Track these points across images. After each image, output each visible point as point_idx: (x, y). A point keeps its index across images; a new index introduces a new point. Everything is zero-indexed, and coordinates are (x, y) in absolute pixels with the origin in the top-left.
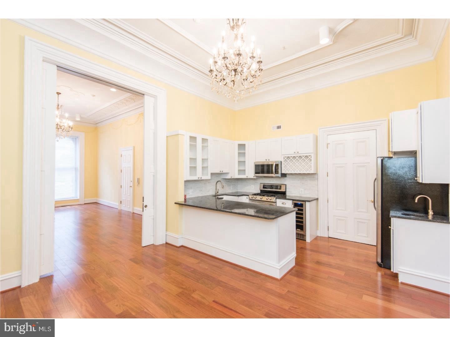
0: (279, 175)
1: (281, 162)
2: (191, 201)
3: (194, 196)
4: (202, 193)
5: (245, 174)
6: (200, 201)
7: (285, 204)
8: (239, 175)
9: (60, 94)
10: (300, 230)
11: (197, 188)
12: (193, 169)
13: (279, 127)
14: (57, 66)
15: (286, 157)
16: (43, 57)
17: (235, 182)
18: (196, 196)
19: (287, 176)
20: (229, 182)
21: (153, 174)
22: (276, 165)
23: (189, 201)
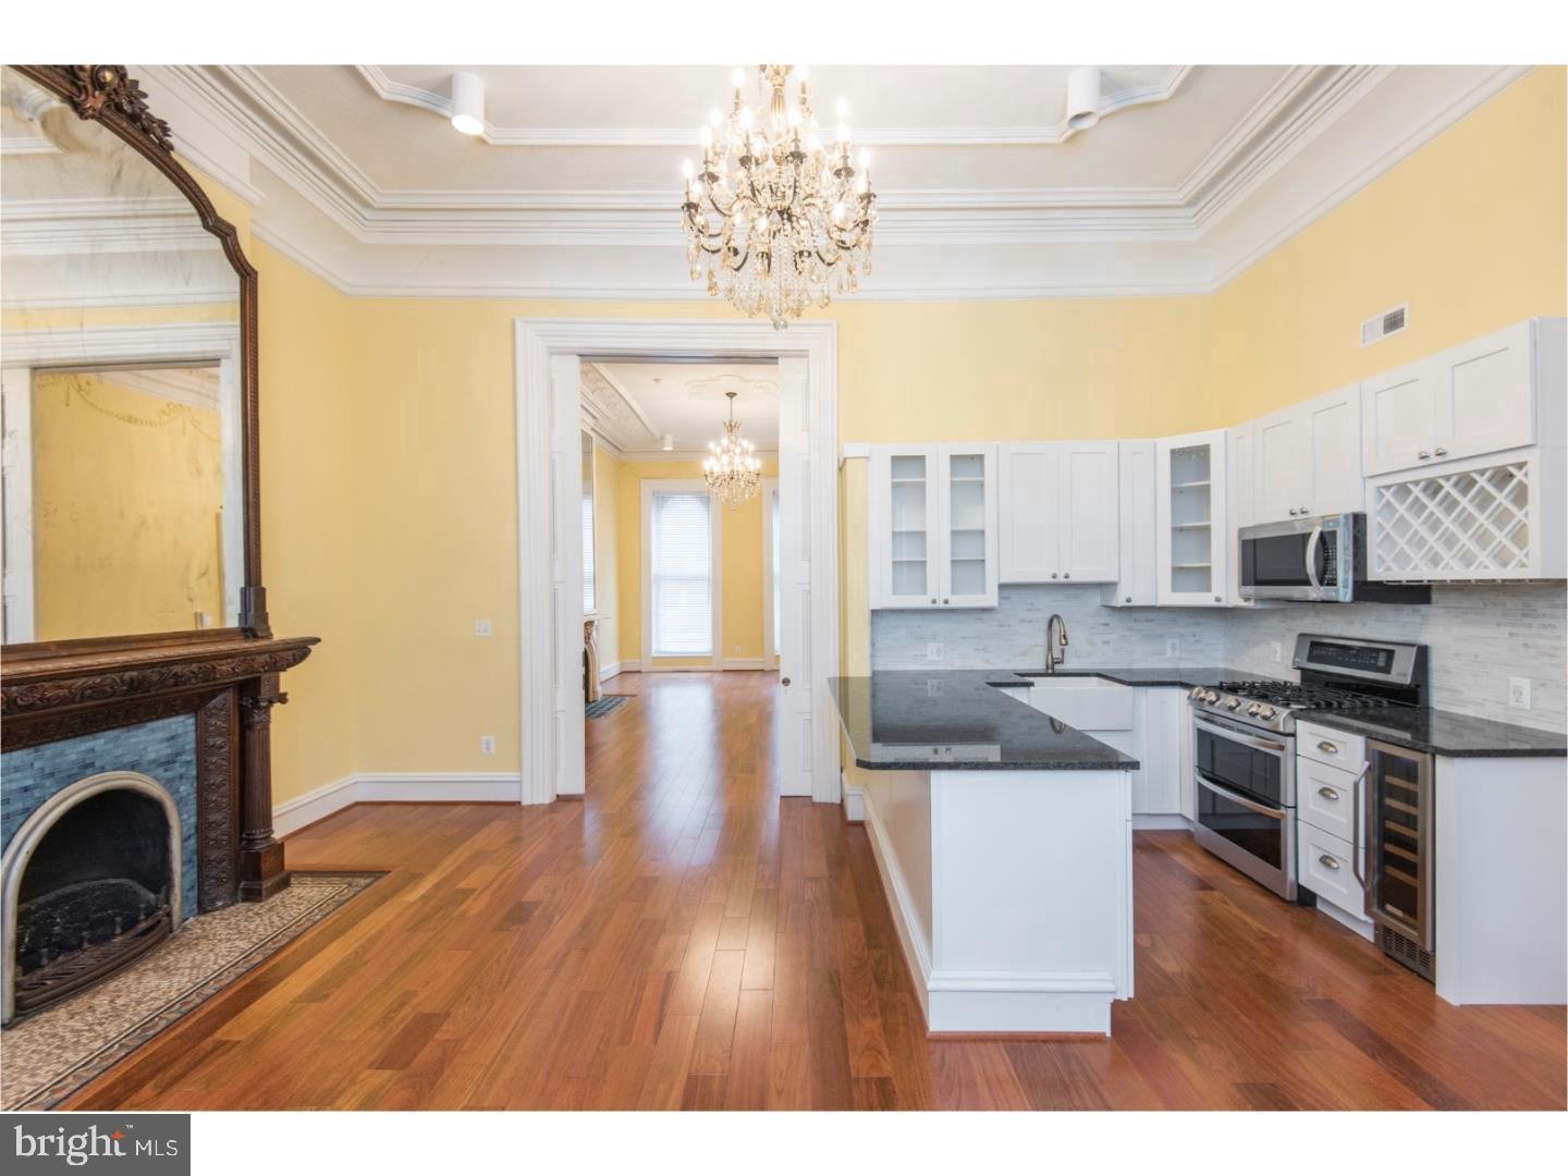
0: (1344, 592)
1: (1359, 521)
2: (935, 682)
3: (949, 668)
4: (987, 661)
5: (1208, 589)
6: (977, 689)
7: (1331, 749)
8: (1175, 589)
9: (735, 394)
10: (1399, 913)
11: (963, 638)
12: (911, 569)
13: (1394, 322)
14: (580, 355)
15: (1388, 487)
16: (548, 347)
17: (1198, 624)
18: (958, 665)
19: (1435, 596)
20: (1152, 620)
21: (808, 588)
22: (1322, 537)
23: (926, 684)
